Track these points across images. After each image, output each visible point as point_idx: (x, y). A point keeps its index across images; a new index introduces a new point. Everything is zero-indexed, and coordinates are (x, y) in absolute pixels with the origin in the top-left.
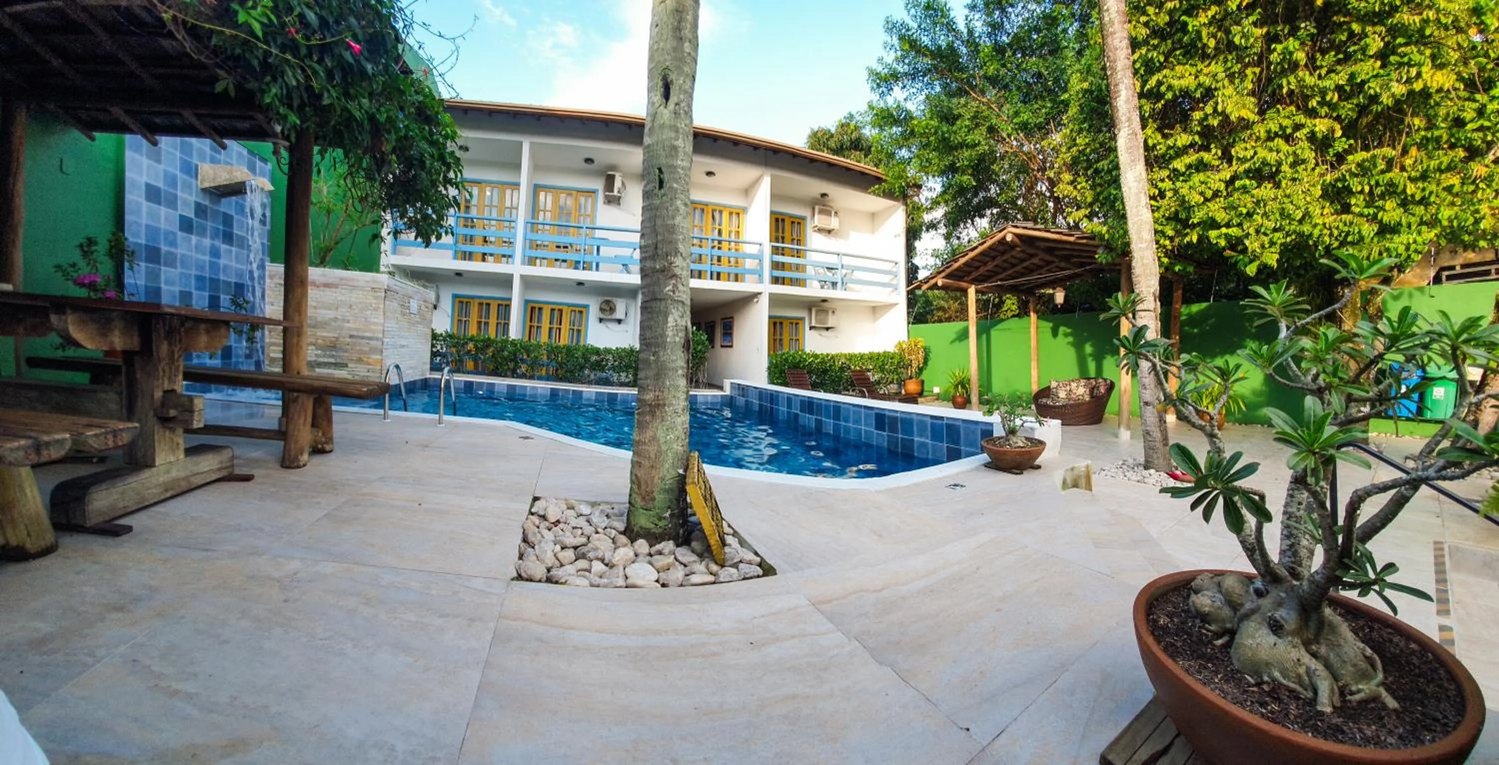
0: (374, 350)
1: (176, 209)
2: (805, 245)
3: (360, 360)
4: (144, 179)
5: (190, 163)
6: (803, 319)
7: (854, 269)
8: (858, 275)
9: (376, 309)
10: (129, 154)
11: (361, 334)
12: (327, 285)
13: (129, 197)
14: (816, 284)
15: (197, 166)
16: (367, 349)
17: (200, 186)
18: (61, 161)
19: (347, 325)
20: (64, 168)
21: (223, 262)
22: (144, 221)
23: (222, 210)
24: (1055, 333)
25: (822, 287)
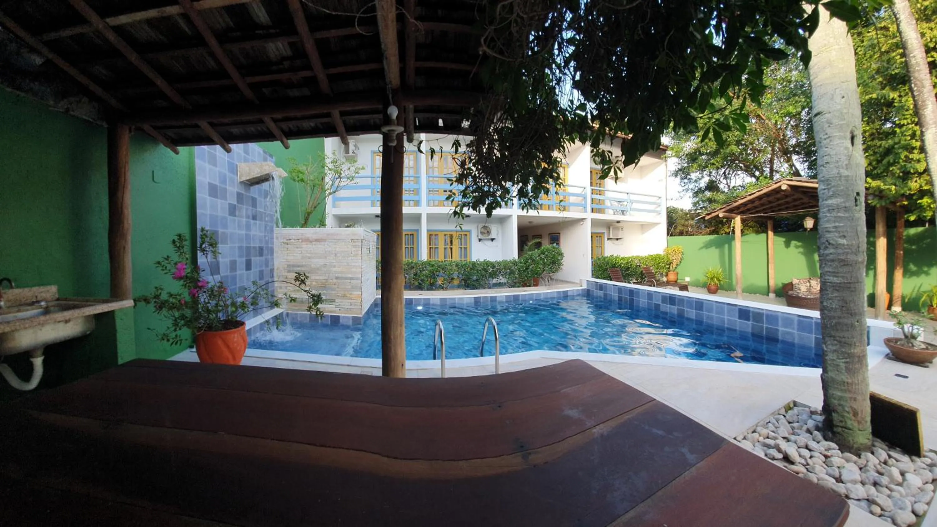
0: (354, 288)
1: (226, 200)
2: (604, 188)
3: (344, 296)
4: (207, 180)
5: (233, 164)
6: (603, 233)
7: (632, 202)
8: (635, 206)
9: (356, 255)
10: (198, 162)
11: (344, 276)
12: (317, 240)
13: (198, 195)
14: (611, 212)
15: (237, 165)
16: (350, 287)
17: (239, 181)
18: (153, 172)
19: (334, 269)
20: (155, 179)
21: (252, 233)
22: (209, 212)
23: (251, 195)
24: (787, 245)
25: (614, 214)
